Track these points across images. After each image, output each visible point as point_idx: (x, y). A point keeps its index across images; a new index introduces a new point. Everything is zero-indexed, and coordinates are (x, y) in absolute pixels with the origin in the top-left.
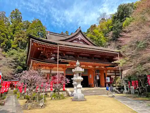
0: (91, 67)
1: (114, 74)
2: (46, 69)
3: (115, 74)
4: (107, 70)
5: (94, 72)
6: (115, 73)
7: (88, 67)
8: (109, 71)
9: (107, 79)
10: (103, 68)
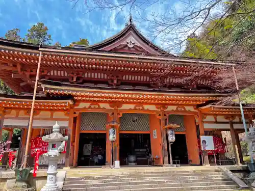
0: (152, 108)
1: (228, 126)
2: (17, 117)
3: (232, 126)
4: (204, 115)
5: (163, 122)
6: (232, 124)
7: (143, 109)
8: (210, 118)
9: (204, 142)
10: (190, 112)
